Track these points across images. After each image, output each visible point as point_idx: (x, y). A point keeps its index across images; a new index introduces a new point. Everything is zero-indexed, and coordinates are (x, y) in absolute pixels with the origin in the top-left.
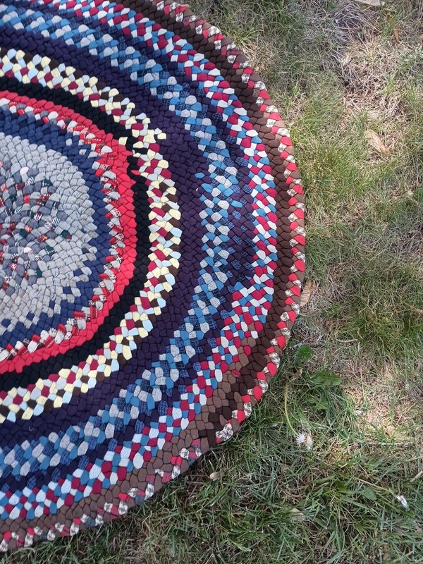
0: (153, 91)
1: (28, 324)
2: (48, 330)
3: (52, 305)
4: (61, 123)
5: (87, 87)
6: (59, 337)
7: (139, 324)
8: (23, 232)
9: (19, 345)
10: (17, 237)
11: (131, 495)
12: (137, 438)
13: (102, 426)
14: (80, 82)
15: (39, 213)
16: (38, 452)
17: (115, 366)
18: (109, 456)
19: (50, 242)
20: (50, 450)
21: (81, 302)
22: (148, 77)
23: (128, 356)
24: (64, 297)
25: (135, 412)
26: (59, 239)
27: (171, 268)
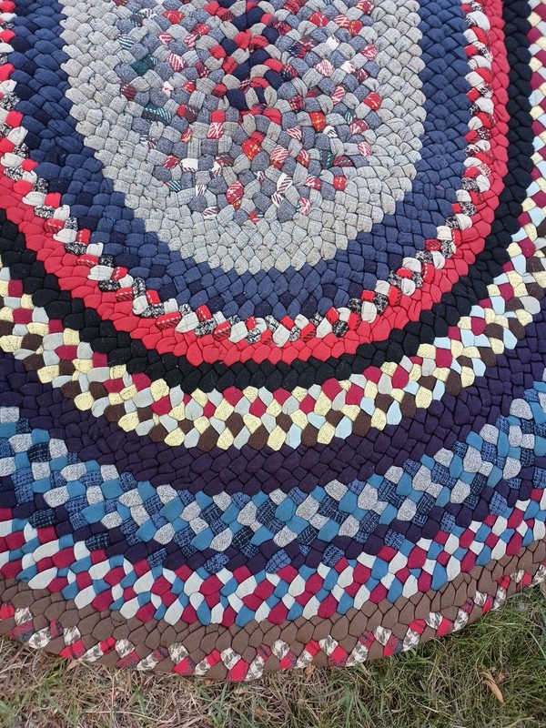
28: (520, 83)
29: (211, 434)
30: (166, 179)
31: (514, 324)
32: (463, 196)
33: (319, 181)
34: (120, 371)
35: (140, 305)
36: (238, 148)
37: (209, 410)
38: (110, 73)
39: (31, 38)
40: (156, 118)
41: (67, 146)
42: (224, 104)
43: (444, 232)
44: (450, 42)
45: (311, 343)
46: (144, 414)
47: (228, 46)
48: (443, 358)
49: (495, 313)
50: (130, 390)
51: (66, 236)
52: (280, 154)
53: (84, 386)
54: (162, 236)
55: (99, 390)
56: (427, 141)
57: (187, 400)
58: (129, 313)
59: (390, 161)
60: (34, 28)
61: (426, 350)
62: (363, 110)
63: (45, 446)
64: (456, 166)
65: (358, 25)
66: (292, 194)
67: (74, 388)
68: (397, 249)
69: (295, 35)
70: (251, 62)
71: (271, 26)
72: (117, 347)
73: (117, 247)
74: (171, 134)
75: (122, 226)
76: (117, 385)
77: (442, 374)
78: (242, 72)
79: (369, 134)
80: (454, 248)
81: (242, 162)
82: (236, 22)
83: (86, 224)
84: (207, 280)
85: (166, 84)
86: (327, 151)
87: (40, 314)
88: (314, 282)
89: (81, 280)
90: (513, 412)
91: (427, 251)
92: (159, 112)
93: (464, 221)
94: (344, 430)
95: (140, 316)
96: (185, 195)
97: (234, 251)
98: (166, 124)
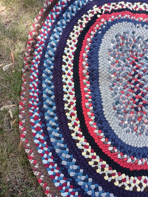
0: (79, 9)
4: (92, 37)
5: (78, 29)
8: (133, 48)
10: (134, 49)
14: (76, 31)
15: (127, 40)
19: (136, 38)
22: (75, 10)
26: (135, 35)
27: (140, 4)
29: (135, 188)
30: (121, 126)
34: (115, 171)
35: (119, 156)
36: (136, 119)
37: (135, 181)
38: (111, 105)
39: (95, 98)
40: (120, 113)
41: (103, 120)
42: (133, 110)
46: (120, 182)
47: (134, 98)
50: (117, 176)
51: (103, 140)
52: (146, 121)
53: (106, 174)
54: (122, 139)
55: (110, 175)
57: (130, 179)
58: (117, 158)
60: (95, 96)
63: (98, 188)
67: (104, 174)
70: (139, 101)
71: (142, 94)
72: (114, 166)
73: (113, 142)
74: (122, 116)
75: (114, 137)
76: (114, 174)
78: (137, 103)
81: (137, 122)
82: (135, 93)
83: (107, 137)
84: (132, 150)
85: (122, 106)
87: (98, 157)
89: (107, 150)
92: (120, 112)
95: (119, 159)
96: (125, 129)
97: (136, 142)
98: (121, 114)
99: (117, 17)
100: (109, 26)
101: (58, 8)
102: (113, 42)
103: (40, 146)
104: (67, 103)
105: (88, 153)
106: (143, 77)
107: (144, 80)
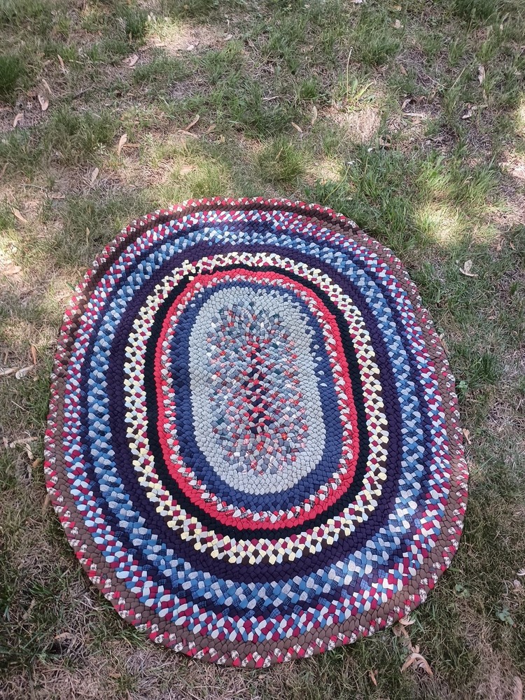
0: (157, 267)
1: (307, 319)
2: (310, 308)
3: (295, 307)
4: (179, 313)
5: (154, 301)
6: (313, 302)
7: (301, 268)
8: (251, 329)
9: (320, 321)
10: (254, 331)
11: (390, 256)
12: (362, 258)
13: (359, 277)
14: (151, 305)
15: (240, 317)
16: (378, 306)
17: (325, 276)
18: (373, 270)
19: (257, 312)
20: (375, 300)
21: (291, 293)
22: (149, 269)
23: (319, 271)
24: (289, 301)
25: (349, 262)
26: (254, 308)
27: (266, 256)
28: (362, 418)
29: (246, 558)
30: (228, 460)
31: (367, 511)
32: (342, 461)
33: (285, 458)
34: (212, 533)
35: (220, 507)
36: (255, 448)
37: (246, 548)
38: (209, 425)
39: (182, 415)
40: (225, 439)
41: (194, 451)
42: (249, 432)
43: (336, 475)
44: (332, 405)
45: (285, 521)
46: (221, 550)
47: (251, 412)
48: (337, 524)
49: (359, 507)
50: (215, 540)
51: (193, 483)
52: (270, 449)
53: (198, 540)
54: (227, 482)
55: (204, 541)
56: (327, 441)
57: (237, 544)
58: (216, 510)
59: (313, 449)
60: (182, 411)
61: (330, 522)
62: (301, 431)
63: (183, 565)
64: (339, 450)
65: (298, 402)
66: (276, 464)
67: (194, 541)
68: (317, 482)
69: (274, 407)
70: (258, 417)
71: (265, 404)
72: (211, 523)
73: (211, 486)
74: (230, 444)
75: (213, 479)
76: (210, 539)
77: (337, 531)
78: (256, 421)
79: (304, 440)
80: (340, 481)
81: (257, 452)
82: (253, 403)
83: (200, 478)
84: (244, 498)
85: (228, 427)
86: (288, 447)
87: (183, 512)
88: (286, 497)
89: (198, 499)
90: (367, 545)
91: (329, 483)
92: (226, 437)
93: (344, 471)
94: (299, 554)
95: (220, 511)
96: (235, 466)
97: (254, 486)
98: (228, 441)
99: (222, 280)
100: (207, 295)
101: (118, 267)
102: (215, 321)
103: (82, 499)
104: (131, 425)
105: (167, 508)
106: (268, 377)
107: (269, 382)
